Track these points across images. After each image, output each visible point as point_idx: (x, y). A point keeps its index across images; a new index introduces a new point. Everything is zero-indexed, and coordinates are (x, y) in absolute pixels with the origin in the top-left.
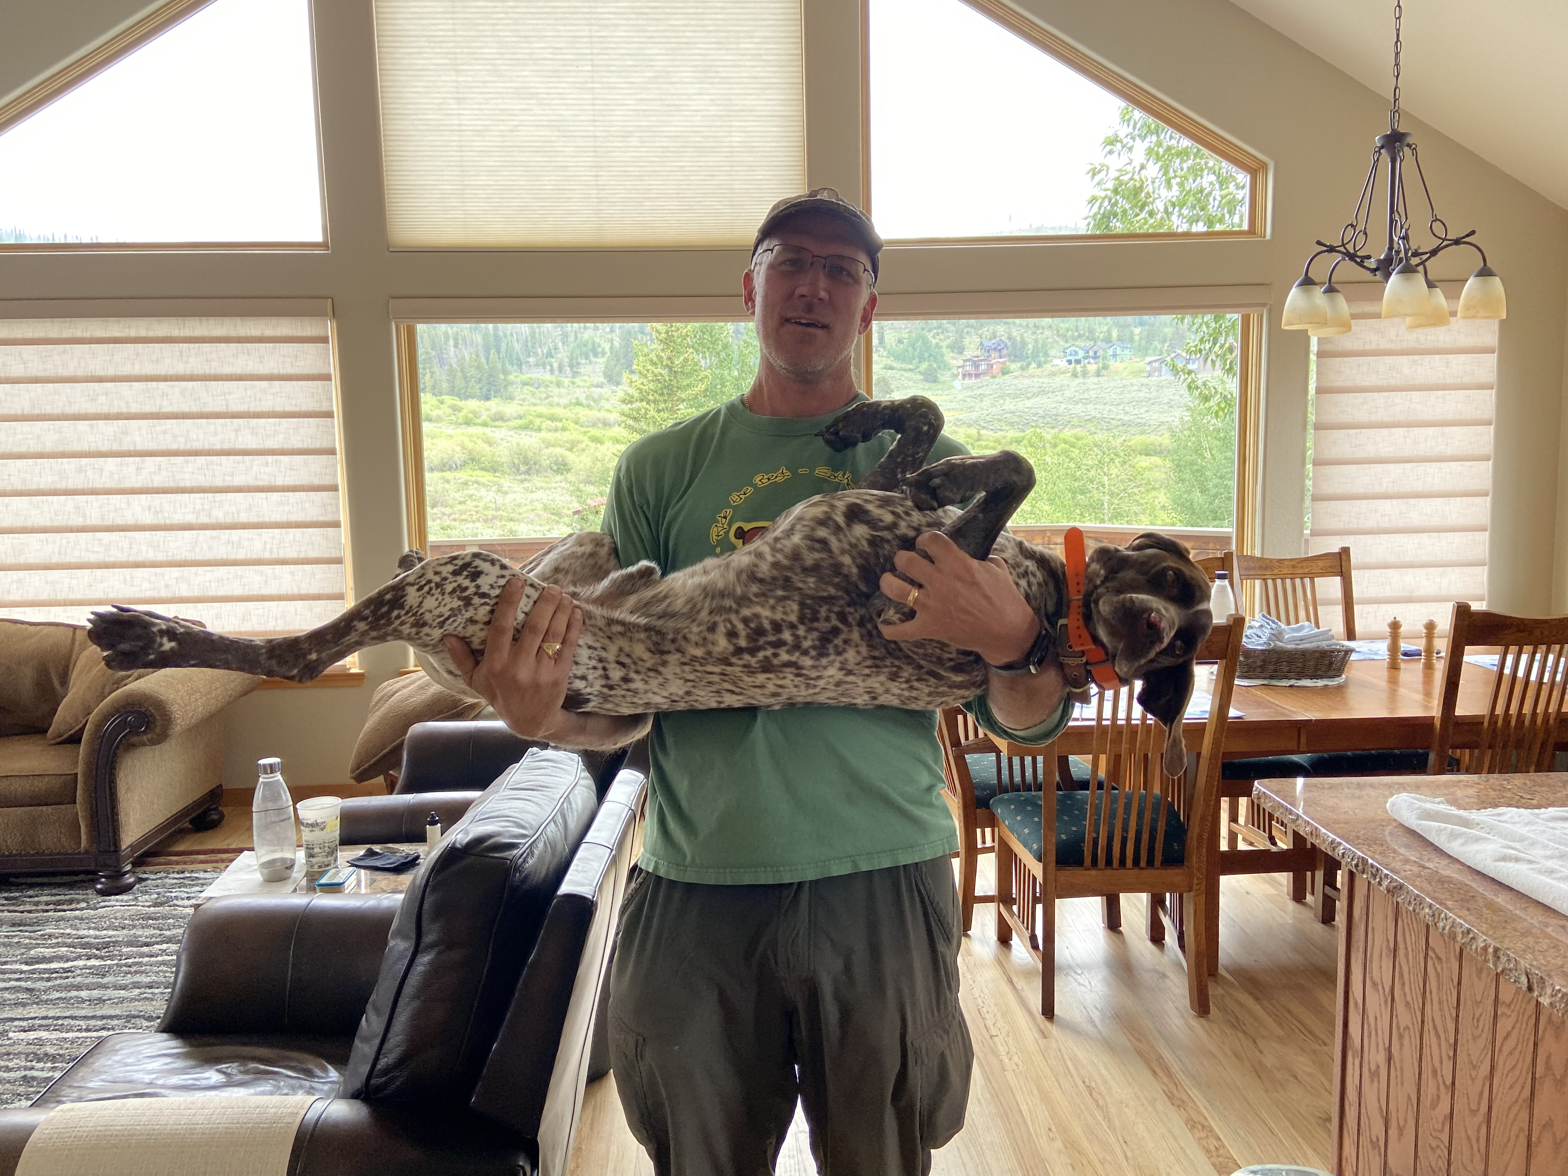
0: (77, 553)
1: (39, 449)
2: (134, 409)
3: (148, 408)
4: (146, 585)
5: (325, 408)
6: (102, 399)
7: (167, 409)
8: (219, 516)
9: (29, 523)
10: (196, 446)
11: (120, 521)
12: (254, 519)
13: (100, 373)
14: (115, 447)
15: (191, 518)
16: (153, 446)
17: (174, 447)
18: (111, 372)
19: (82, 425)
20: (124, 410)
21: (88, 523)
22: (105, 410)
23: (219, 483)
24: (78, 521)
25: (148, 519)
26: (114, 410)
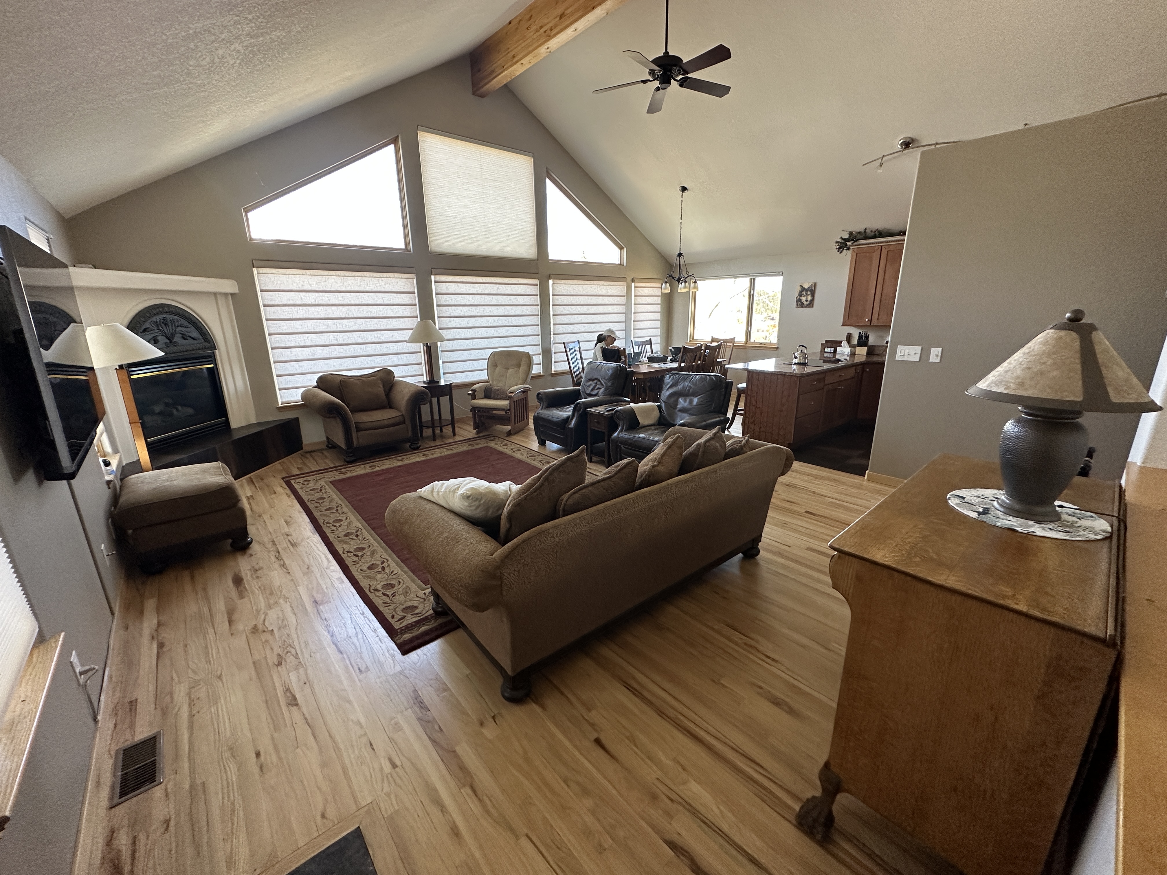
0: (335, 353)
1: (319, 316)
2: (353, 303)
3: (357, 303)
4: (360, 363)
5: (414, 303)
6: (340, 299)
7: (364, 302)
8: (383, 339)
9: (317, 343)
10: (375, 315)
11: (350, 342)
12: (394, 340)
13: (340, 289)
14: (347, 316)
15: (374, 340)
16: (360, 316)
17: (367, 316)
18: (344, 289)
19: (333, 308)
20: (349, 303)
21: (339, 343)
22: (343, 303)
23: (382, 328)
24: (335, 342)
25: (360, 341)
26: (345, 303)
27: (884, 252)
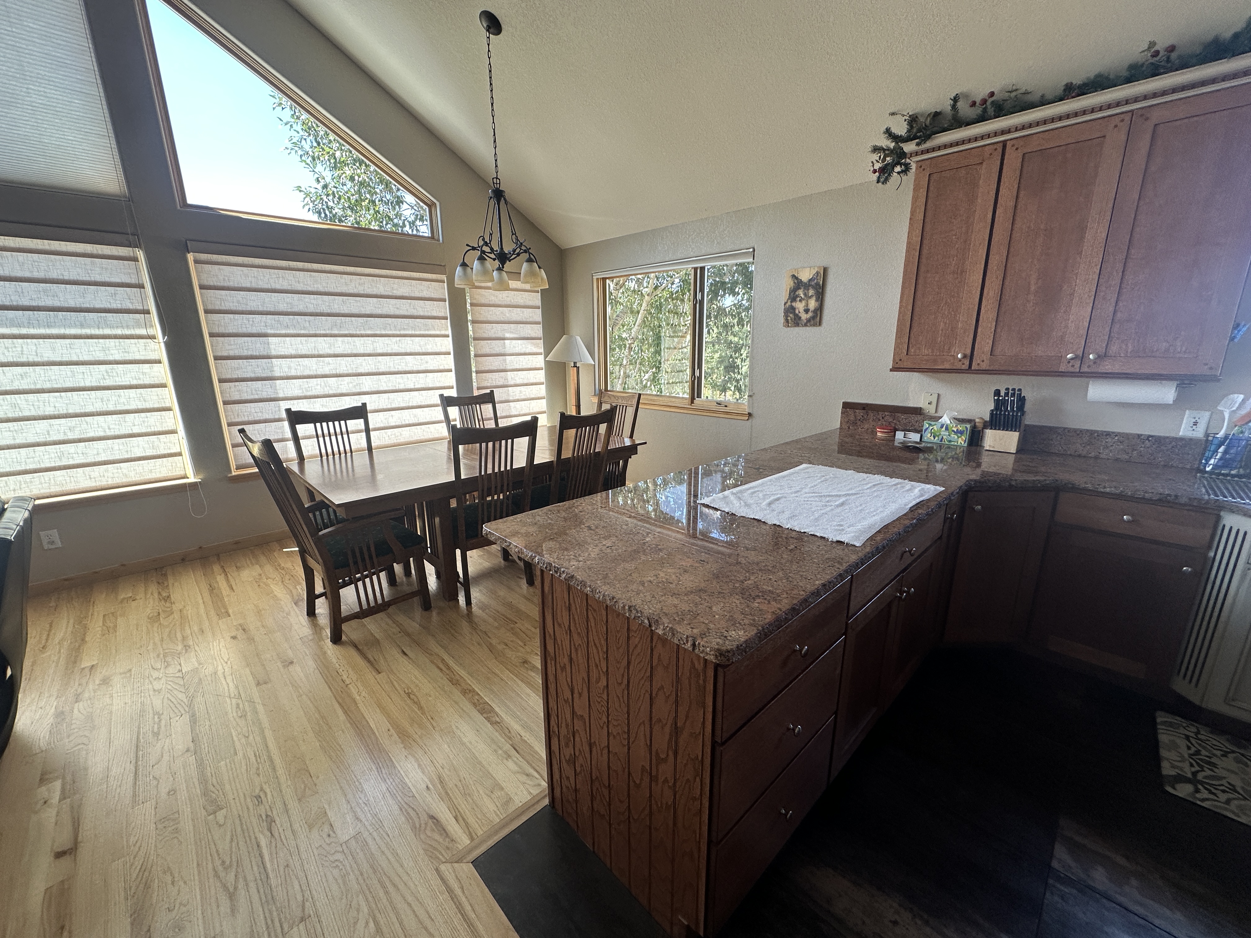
27: (1013, 159)
